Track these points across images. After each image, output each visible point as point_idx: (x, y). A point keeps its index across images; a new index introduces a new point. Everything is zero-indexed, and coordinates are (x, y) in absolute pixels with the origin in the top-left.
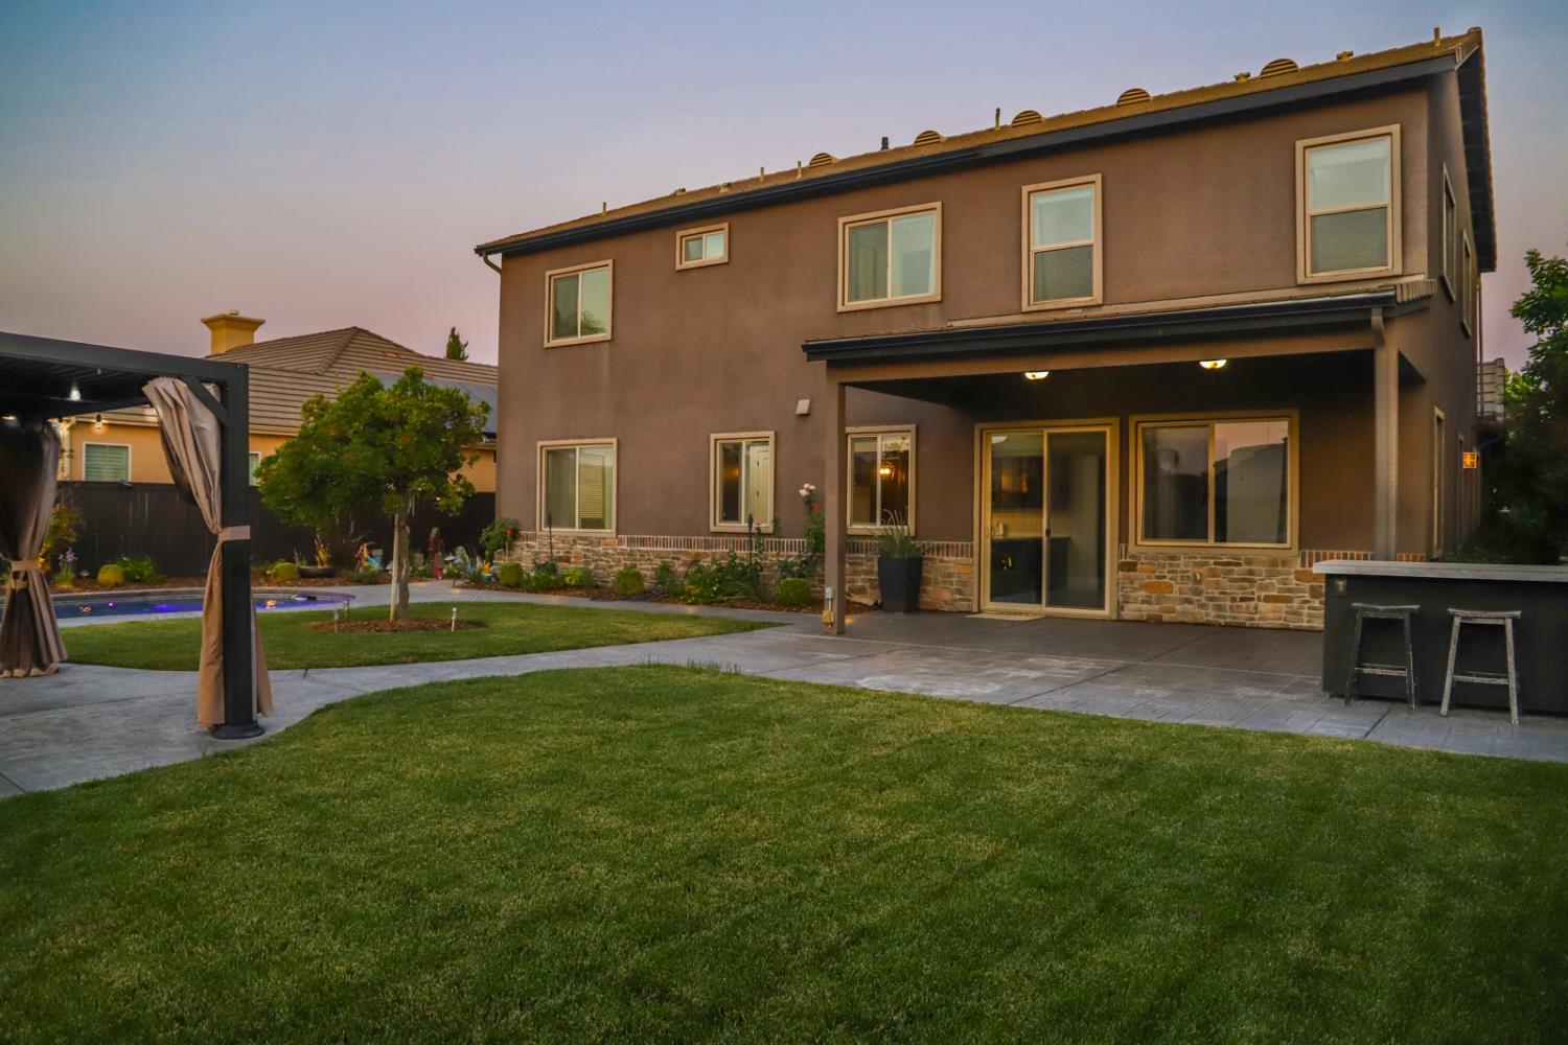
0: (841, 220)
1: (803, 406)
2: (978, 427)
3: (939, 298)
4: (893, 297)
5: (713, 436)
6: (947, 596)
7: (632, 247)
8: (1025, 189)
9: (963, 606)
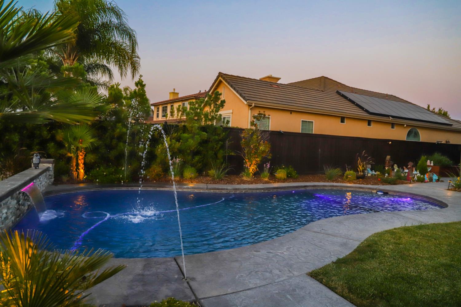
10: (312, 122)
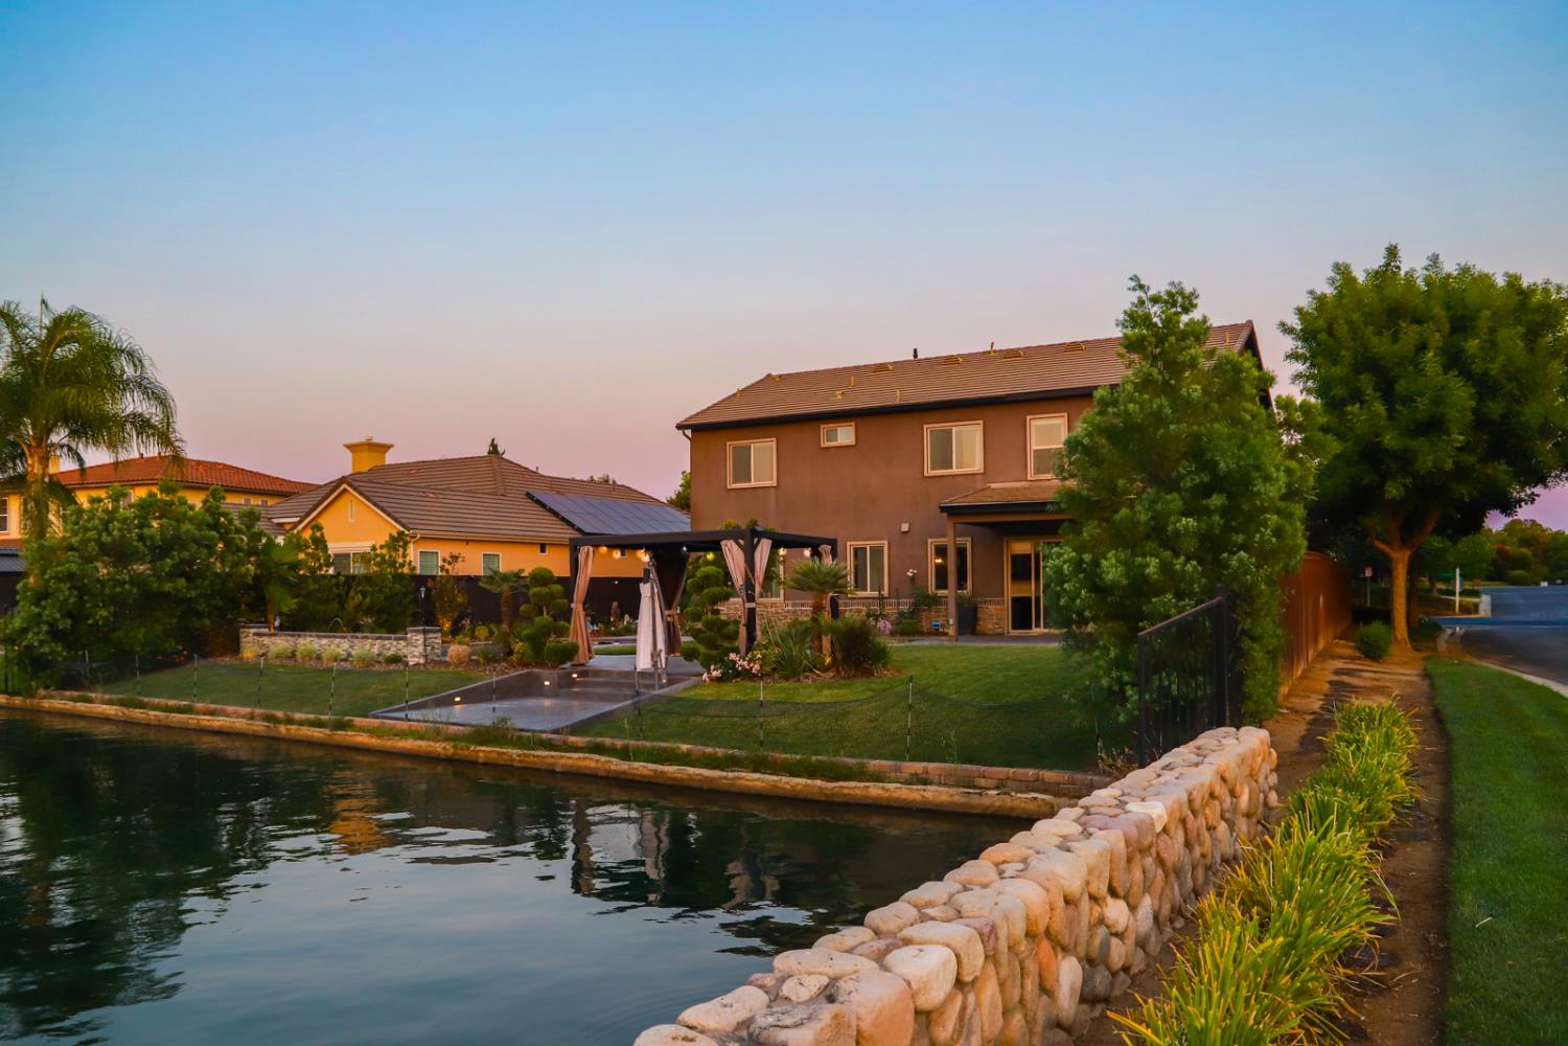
0: (925, 427)
1: (905, 527)
2: (1005, 538)
3: (982, 471)
4: (954, 470)
5: (849, 543)
6: (990, 626)
7: (792, 434)
8: (1028, 417)
9: (1000, 631)
10: (498, 556)
